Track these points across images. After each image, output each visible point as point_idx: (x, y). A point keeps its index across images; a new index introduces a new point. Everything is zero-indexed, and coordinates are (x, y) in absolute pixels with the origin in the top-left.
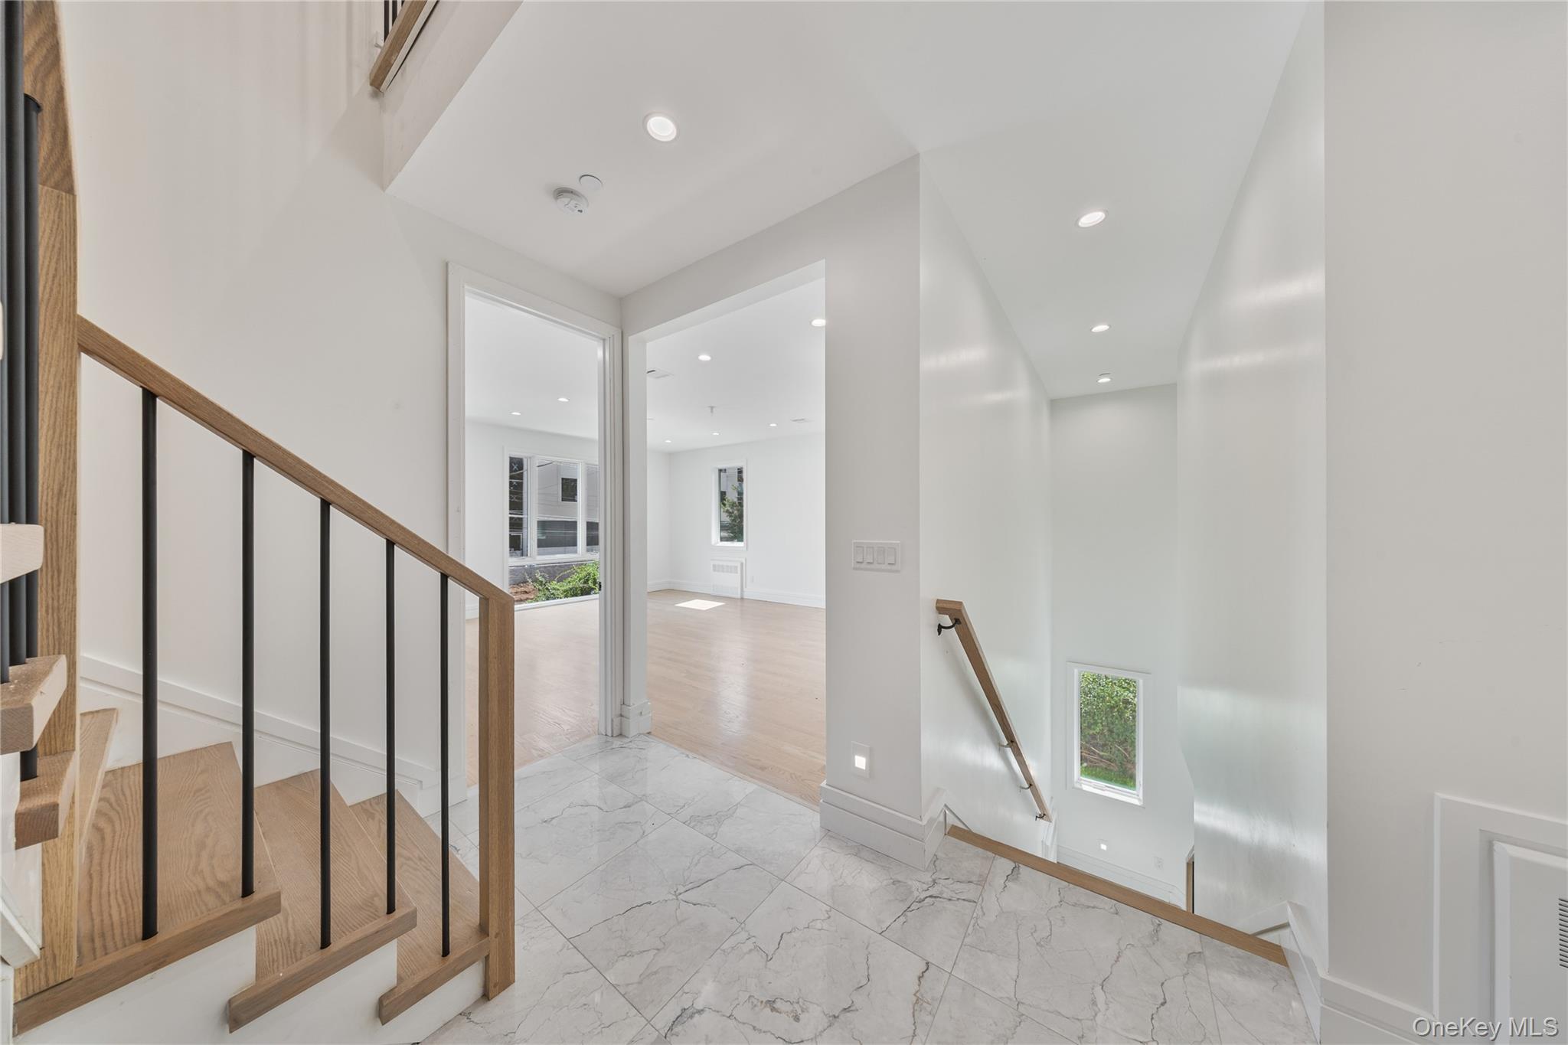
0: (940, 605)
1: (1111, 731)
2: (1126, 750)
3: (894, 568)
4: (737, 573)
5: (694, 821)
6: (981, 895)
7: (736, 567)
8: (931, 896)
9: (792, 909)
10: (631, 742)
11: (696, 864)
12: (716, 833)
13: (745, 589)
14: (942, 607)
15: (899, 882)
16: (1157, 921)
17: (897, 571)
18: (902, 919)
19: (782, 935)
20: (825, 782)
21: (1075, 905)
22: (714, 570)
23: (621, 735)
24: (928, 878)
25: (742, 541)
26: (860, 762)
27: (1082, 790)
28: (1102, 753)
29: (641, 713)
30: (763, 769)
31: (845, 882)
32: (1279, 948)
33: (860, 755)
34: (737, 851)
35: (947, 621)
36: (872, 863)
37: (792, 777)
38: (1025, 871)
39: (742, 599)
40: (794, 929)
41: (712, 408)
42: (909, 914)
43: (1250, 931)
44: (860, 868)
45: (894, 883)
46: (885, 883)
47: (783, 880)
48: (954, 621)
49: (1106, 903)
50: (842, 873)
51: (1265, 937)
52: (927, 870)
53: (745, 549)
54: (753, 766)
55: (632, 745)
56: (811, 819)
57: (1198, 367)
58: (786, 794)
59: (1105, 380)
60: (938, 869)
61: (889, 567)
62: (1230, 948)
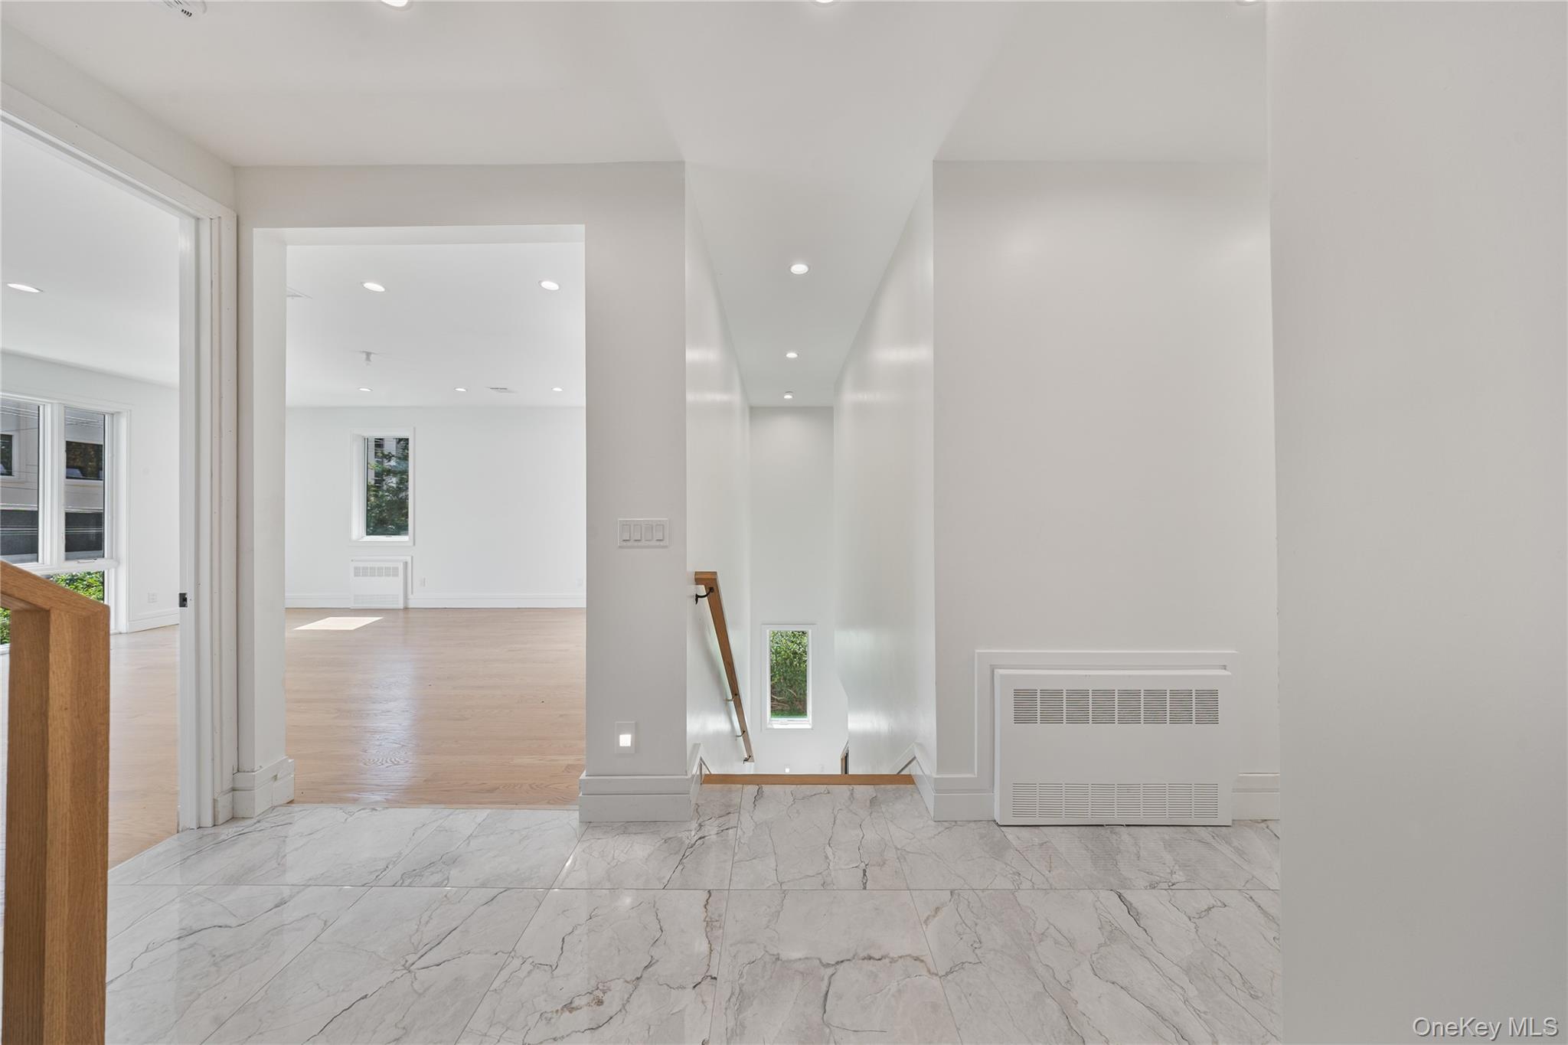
0: (697, 577)
1: (785, 679)
2: (795, 691)
3: (662, 543)
4: (397, 575)
5: (411, 877)
6: (739, 820)
7: (396, 569)
8: (700, 838)
9: (568, 910)
10: (259, 822)
11: (427, 923)
12: (448, 879)
13: (410, 596)
14: (699, 578)
15: (670, 838)
16: (851, 787)
17: (666, 547)
18: (680, 867)
19: (563, 939)
20: (584, 773)
21: (803, 798)
22: (356, 574)
23: (233, 819)
24: (694, 825)
25: (407, 534)
26: (625, 740)
27: (774, 729)
28: (779, 698)
29: (276, 776)
30: (492, 790)
31: (619, 861)
32: (910, 776)
33: (624, 733)
34: (483, 885)
35: (702, 590)
36: (641, 833)
37: (532, 788)
38: (767, 789)
39: (406, 609)
40: (574, 928)
41: (368, 354)
42: (684, 861)
43: (896, 773)
44: (631, 842)
45: (665, 842)
46: (658, 845)
47: (549, 889)
48: (708, 590)
49: (822, 788)
50: (614, 855)
51: (902, 773)
52: (692, 819)
53: (411, 544)
54: (477, 792)
55: (264, 825)
56: (569, 818)
57: (850, 397)
58: (528, 806)
59: (788, 397)
60: (701, 814)
61: (658, 543)
62: (889, 787)
